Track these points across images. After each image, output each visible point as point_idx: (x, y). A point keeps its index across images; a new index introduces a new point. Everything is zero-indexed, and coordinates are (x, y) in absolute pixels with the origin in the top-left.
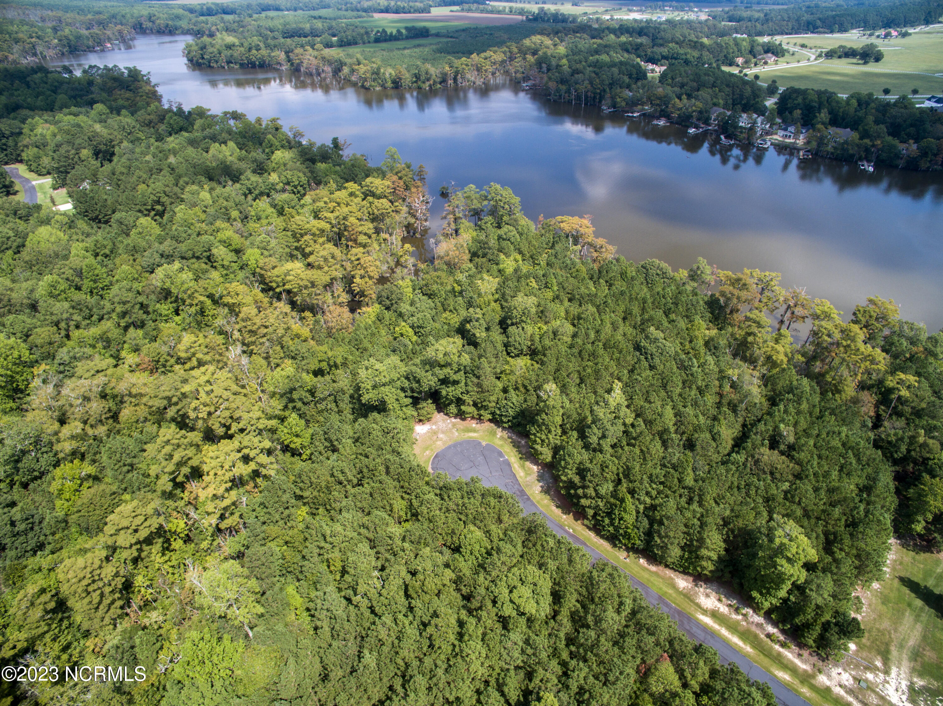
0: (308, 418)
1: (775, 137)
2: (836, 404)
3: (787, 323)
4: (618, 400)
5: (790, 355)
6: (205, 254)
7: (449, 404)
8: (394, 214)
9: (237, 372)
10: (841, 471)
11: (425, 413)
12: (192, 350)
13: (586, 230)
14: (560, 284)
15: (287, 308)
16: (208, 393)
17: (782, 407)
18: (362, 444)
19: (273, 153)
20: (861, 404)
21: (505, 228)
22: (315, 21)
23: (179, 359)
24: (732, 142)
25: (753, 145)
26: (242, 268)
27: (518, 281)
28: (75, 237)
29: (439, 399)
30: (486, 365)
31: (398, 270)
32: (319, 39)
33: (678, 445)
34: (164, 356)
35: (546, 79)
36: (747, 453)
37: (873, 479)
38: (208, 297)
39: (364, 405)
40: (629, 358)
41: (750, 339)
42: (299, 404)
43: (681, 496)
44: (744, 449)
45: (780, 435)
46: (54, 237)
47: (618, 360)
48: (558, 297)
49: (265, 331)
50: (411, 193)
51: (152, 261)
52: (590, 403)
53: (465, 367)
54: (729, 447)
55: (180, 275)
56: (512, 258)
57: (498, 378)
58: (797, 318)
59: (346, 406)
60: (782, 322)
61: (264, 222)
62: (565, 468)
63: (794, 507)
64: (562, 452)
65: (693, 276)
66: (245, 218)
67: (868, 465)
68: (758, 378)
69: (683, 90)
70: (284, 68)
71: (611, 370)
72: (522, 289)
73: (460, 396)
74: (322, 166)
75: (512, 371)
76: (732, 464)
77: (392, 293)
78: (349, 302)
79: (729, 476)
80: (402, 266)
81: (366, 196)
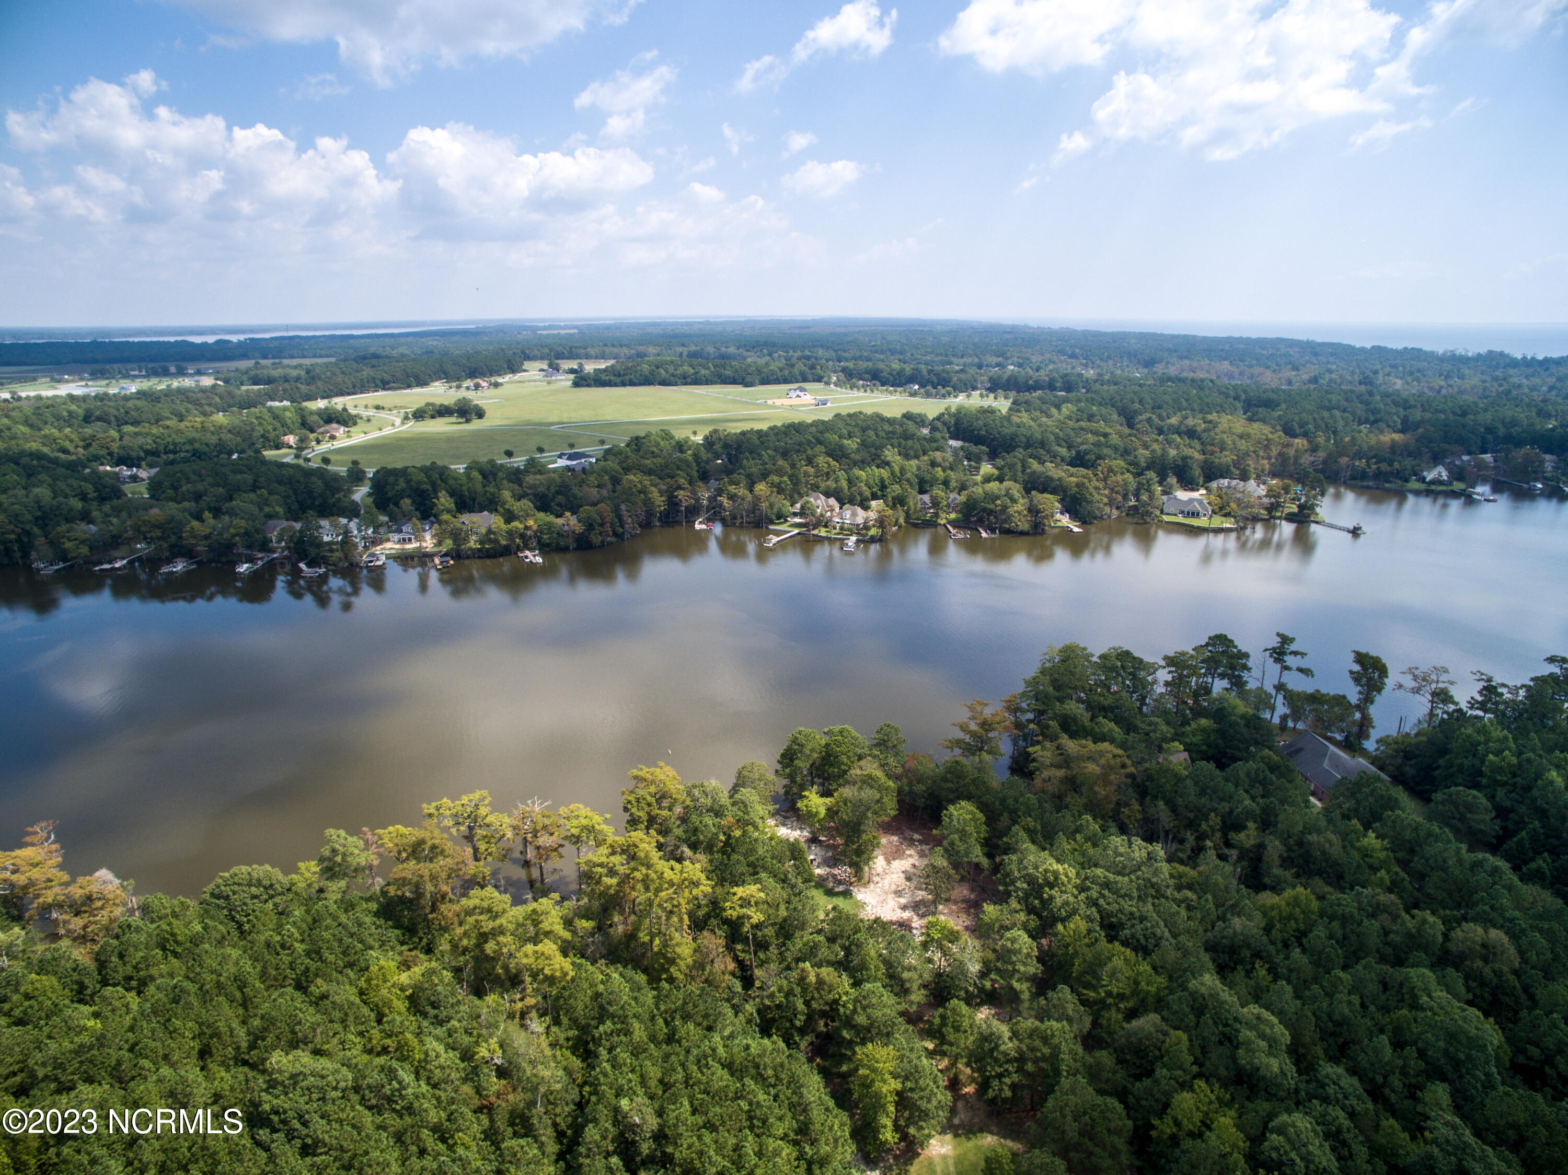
1: (388, 545)
20: (710, 958)
24: (323, 570)
45: (631, 1126)
60: (527, 864)
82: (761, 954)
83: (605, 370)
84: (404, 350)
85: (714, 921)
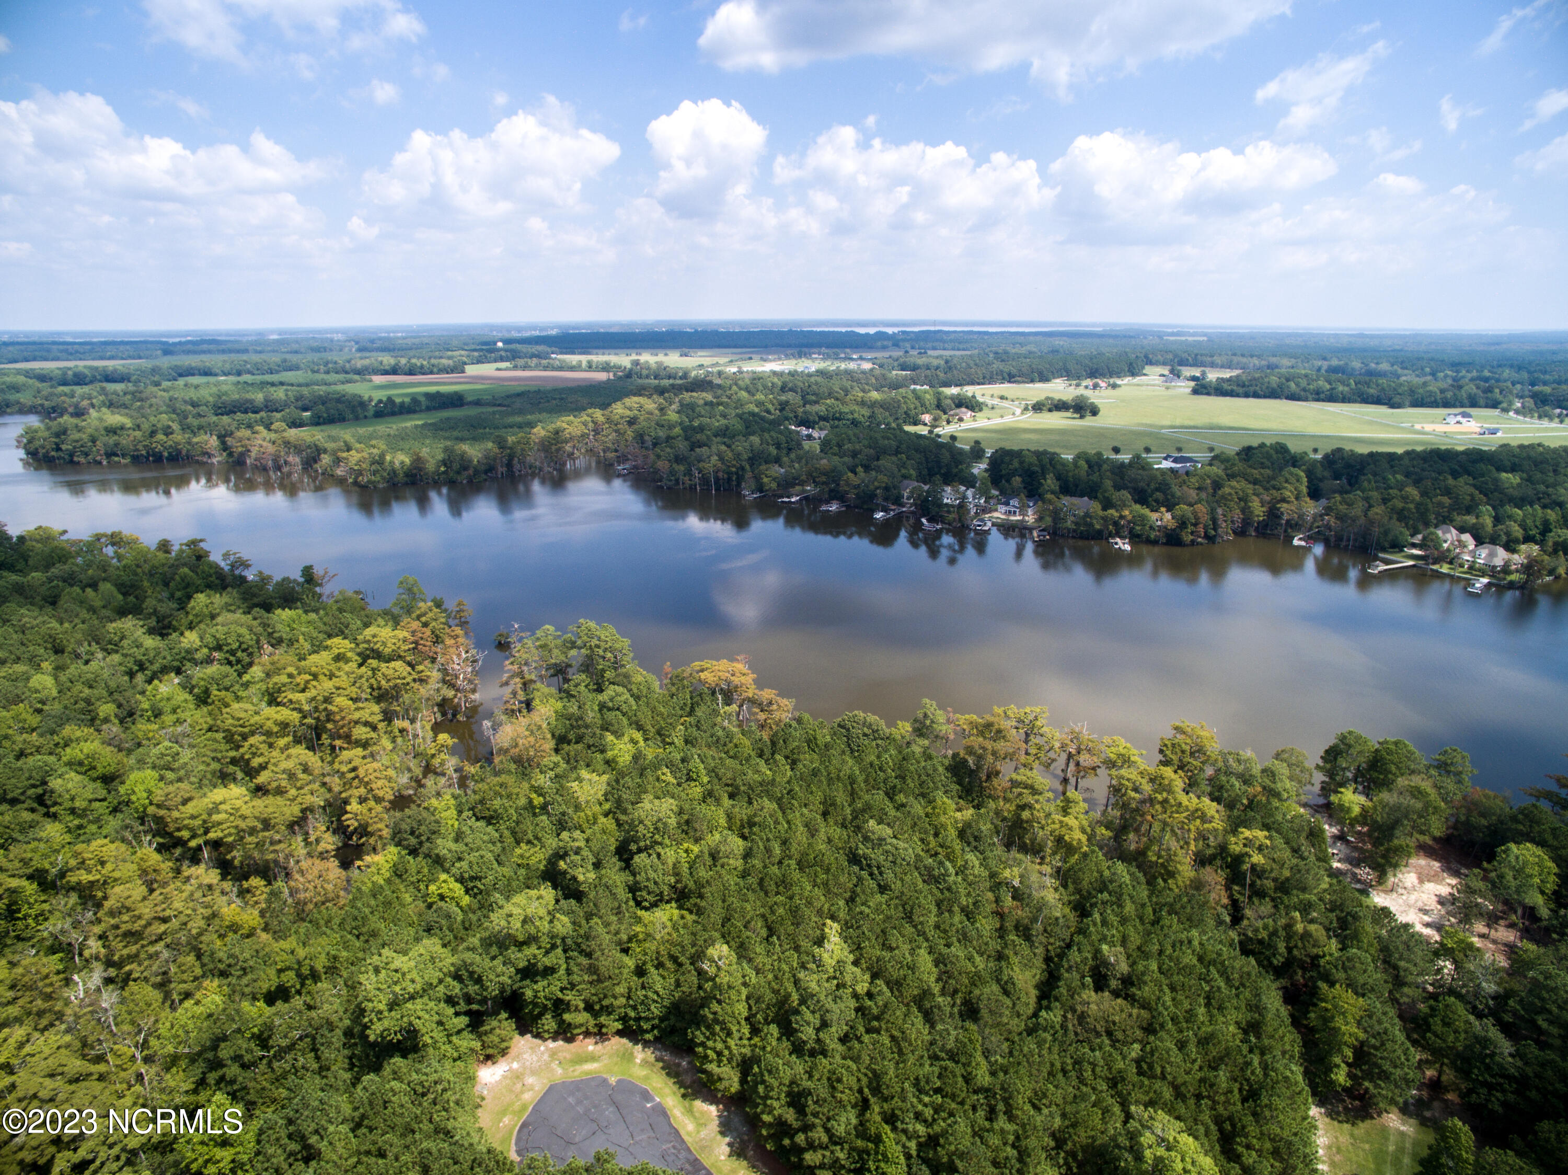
0: (251, 1097)
1: (996, 514)
2: (1172, 895)
3: (1073, 781)
4: (838, 954)
5: (1089, 830)
6: (31, 792)
7: (541, 1015)
8: (416, 685)
9: (87, 1027)
10: (1208, 1005)
11: (497, 1040)
13: (743, 679)
14: (712, 772)
15: (212, 876)
17: (1097, 916)
18: (371, 1129)
19: (189, 597)
20: (1208, 888)
21: (611, 691)
22: (272, 389)
24: (939, 527)
25: (968, 527)
26: (115, 810)
27: (641, 775)
29: (521, 1008)
30: (601, 930)
31: (429, 782)
32: (278, 415)
33: (951, 1015)
35: (652, 457)
36: (1063, 1005)
37: (1256, 1007)
38: (30, 877)
39: (374, 1045)
40: (843, 879)
41: (1026, 815)
42: (233, 1070)
43: (974, 1108)
44: (1057, 999)
45: (1106, 964)
47: (826, 884)
48: (710, 794)
49: (163, 928)
50: (445, 648)
52: (792, 968)
53: (563, 939)
54: (1033, 1000)
56: (626, 738)
57: (625, 951)
58: (1085, 769)
59: (336, 1055)
60: (1065, 781)
61: (168, 719)
62: (767, 1097)
63: (1158, 1085)
64: (756, 1069)
65: (921, 729)
66: (128, 716)
67: (1244, 986)
68: (1051, 875)
69: (857, 461)
70: (215, 460)
71: (817, 904)
72: (649, 787)
73: (560, 995)
74: (284, 615)
75: (648, 935)
76: (1045, 1031)
77: (420, 823)
78: (338, 849)
79: (1044, 1052)
80: (436, 773)
81: (364, 658)
82: (1255, 900)
83: (1229, 380)
84: (1032, 348)
85: (1219, 862)
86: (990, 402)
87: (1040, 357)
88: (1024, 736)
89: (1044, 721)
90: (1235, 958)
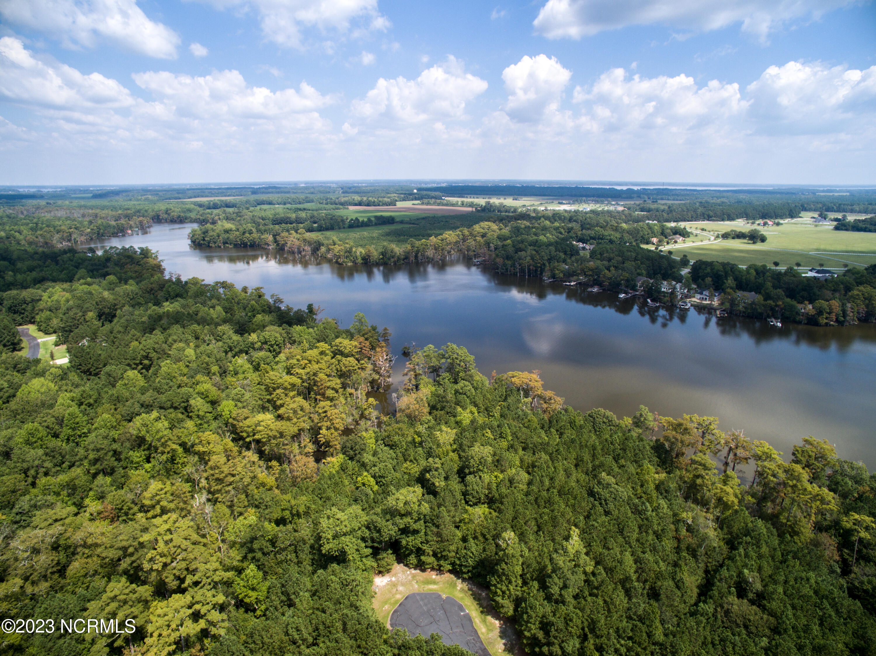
0: (266, 569)
1: (693, 299)
2: (796, 546)
3: (731, 464)
4: (577, 547)
5: (740, 496)
6: (182, 404)
7: (409, 555)
8: (360, 371)
9: (199, 519)
11: (385, 564)
12: (158, 498)
13: (536, 384)
14: (514, 434)
15: (255, 457)
16: (167, 543)
17: (742, 550)
18: (320, 598)
19: (254, 316)
21: (462, 383)
22: (300, 212)
23: (143, 506)
25: (675, 306)
26: (215, 418)
27: (475, 432)
28: (64, 388)
29: (399, 549)
30: (445, 514)
31: (362, 423)
32: (302, 225)
33: (642, 594)
34: (129, 504)
35: (494, 256)
36: (715, 602)
38: (180, 445)
39: (325, 555)
40: (584, 504)
41: (699, 481)
42: (259, 555)
43: (652, 654)
44: (711, 598)
45: (747, 582)
46: (45, 387)
47: (573, 506)
48: (512, 446)
49: (232, 479)
50: (376, 352)
51: (132, 410)
52: (549, 551)
53: (425, 516)
54: (695, 595)
55: (155, 424)
56: (468, 411)
57: (457, 527)
58: (741, 459)
59: (306, 557)
60: (726, 464)
61: (241, 376)
62: (528, 622)
64: (523, 605)
65: (638, 423)
66: (224, 373)
68: (713, 521)
69: (611, 263)
70: (270, 247)
71: (568, 517)
72: (478, 439)
73: (420, 546)
74: (298, 328)
75: (471, 520)
76: (702, 615)
77: (356, 444)
78: (314, 452)
79: (700, 629)
80: (366, 418)
81: (335, 354)
82: (862, 563)
84: (724, 200)
85: (833, 532)
86: (695, 232)
87: (729, 206)
88: (701, 434)
89: (715, 426)
90: (843, 598)
